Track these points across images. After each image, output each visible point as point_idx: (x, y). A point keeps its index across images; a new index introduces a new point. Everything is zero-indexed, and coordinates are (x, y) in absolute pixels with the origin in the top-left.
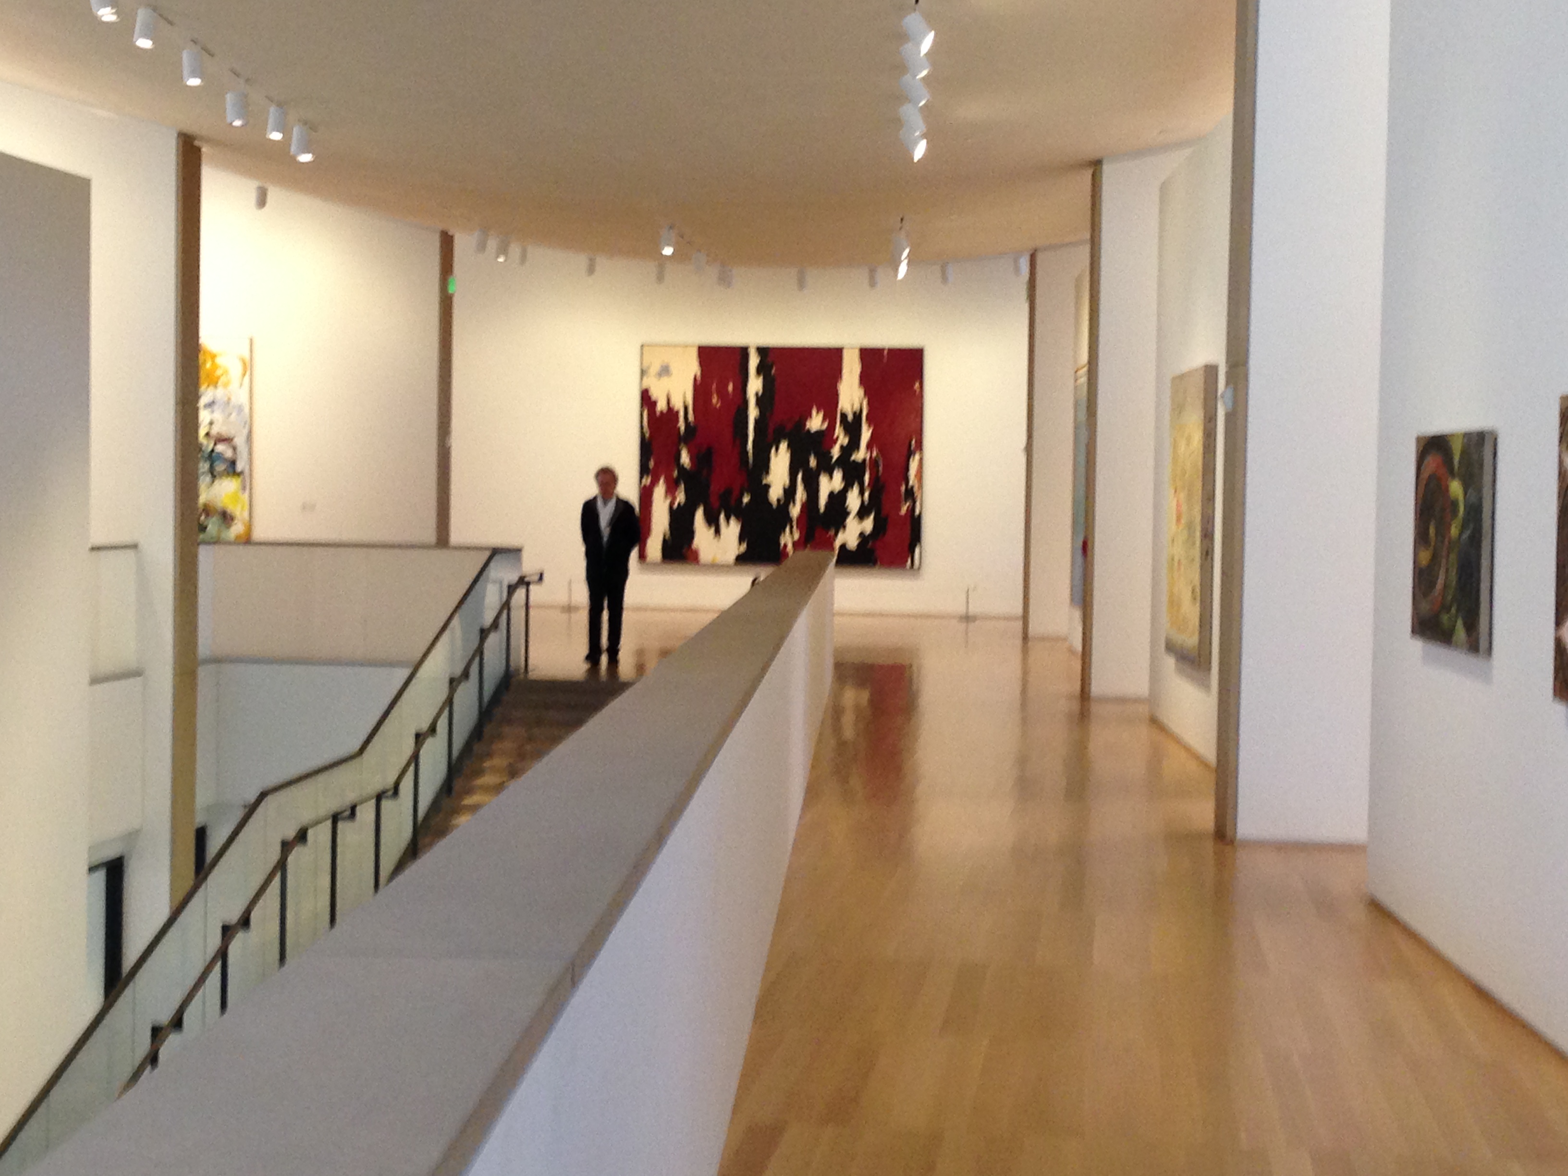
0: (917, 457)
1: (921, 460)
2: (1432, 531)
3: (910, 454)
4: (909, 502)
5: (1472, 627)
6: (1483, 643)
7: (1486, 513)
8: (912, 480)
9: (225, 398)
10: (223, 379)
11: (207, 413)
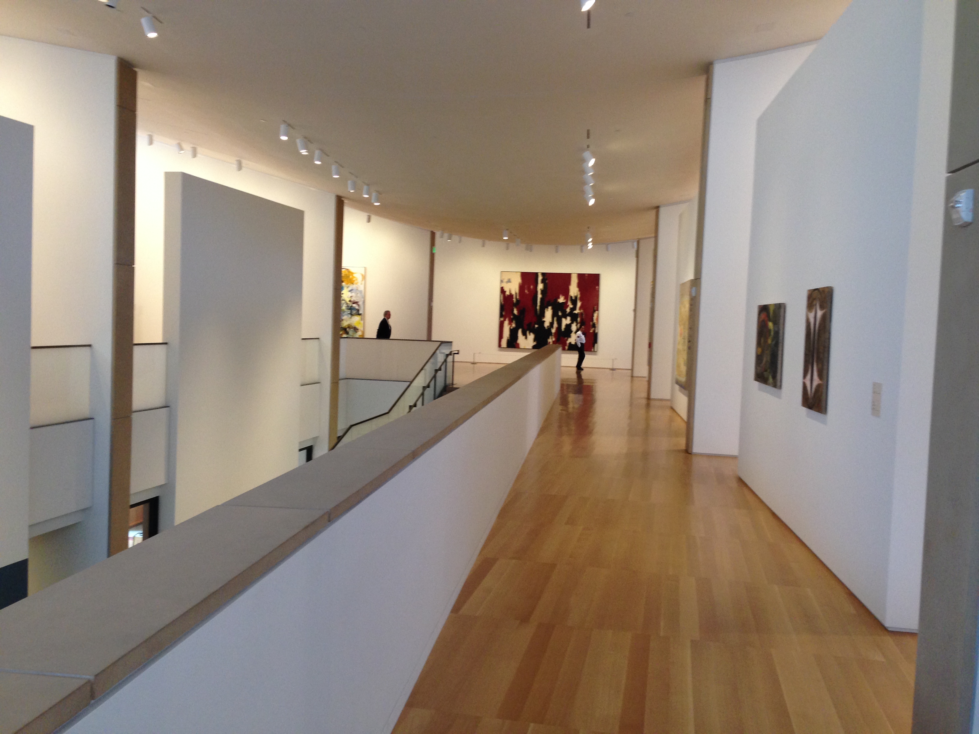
0: (597, 312)
1: (598, 314)
2: (762, 341)
3: (594, 311)
4: (593, 329)
5: (774, 377)
6: (778, 383)
7: (781, 334)
8: (595, 321)
9: (356, 288)
10: (356, 282)
11: (349, 293)
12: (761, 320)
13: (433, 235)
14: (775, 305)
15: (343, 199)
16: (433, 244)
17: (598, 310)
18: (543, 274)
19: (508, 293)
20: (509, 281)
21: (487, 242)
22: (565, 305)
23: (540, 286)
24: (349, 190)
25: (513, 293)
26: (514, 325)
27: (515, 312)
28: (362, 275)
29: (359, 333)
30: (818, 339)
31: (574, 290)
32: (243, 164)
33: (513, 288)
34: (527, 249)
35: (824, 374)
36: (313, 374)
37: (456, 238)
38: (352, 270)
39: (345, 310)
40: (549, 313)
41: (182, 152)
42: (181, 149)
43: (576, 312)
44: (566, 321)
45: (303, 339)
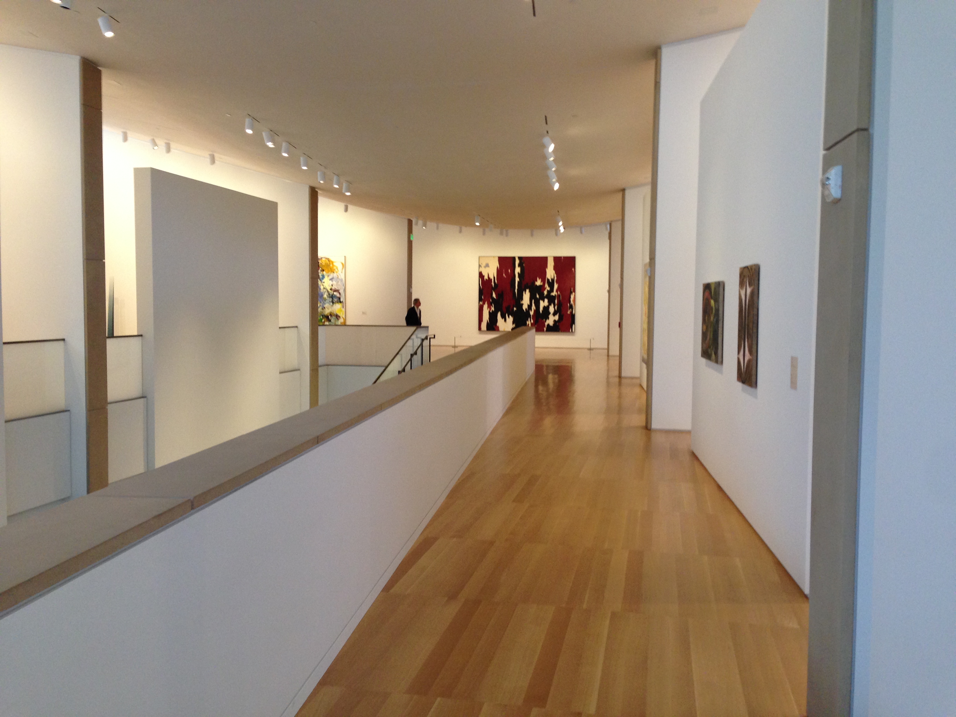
0: (573, 293)
1: (575, 295)
2: (707, 318)
3: (571, 293)
4: (571, 310)
5: (716, 354)
6: (720, 360)
7: (721, 312)
8: (572, 302)
9: (337, 276)
10: (336, 270)
11: (331, 281)
12: (705, 297)
13: (410, 222)
14: (716, 283)
15: (316, 190)
16: (410, 231)
17: (574, 291)
18: (520, 258)
19: (486, 277)
20: (487, 266)
21: (464, 229)
22: (542, 288)
23: (518, 270)
24: (319, 181)
25: (492, 277)
26: (493, 309)
27: (494, 295)
28: (342, 264)
29: (341, 320)
30: (748, 316)
31: (550, 273)
32: (216, 158)
33: (491, 272)
34: (501, 234)
35: (754, 350)
36: (292, 361)
38: (332, 259)
39: (327, 298)
40: (526, 296)
41: (156, 148)
42: (155, 144)
43: (554, 293)
44: (543, 304)
45: (280, 328)
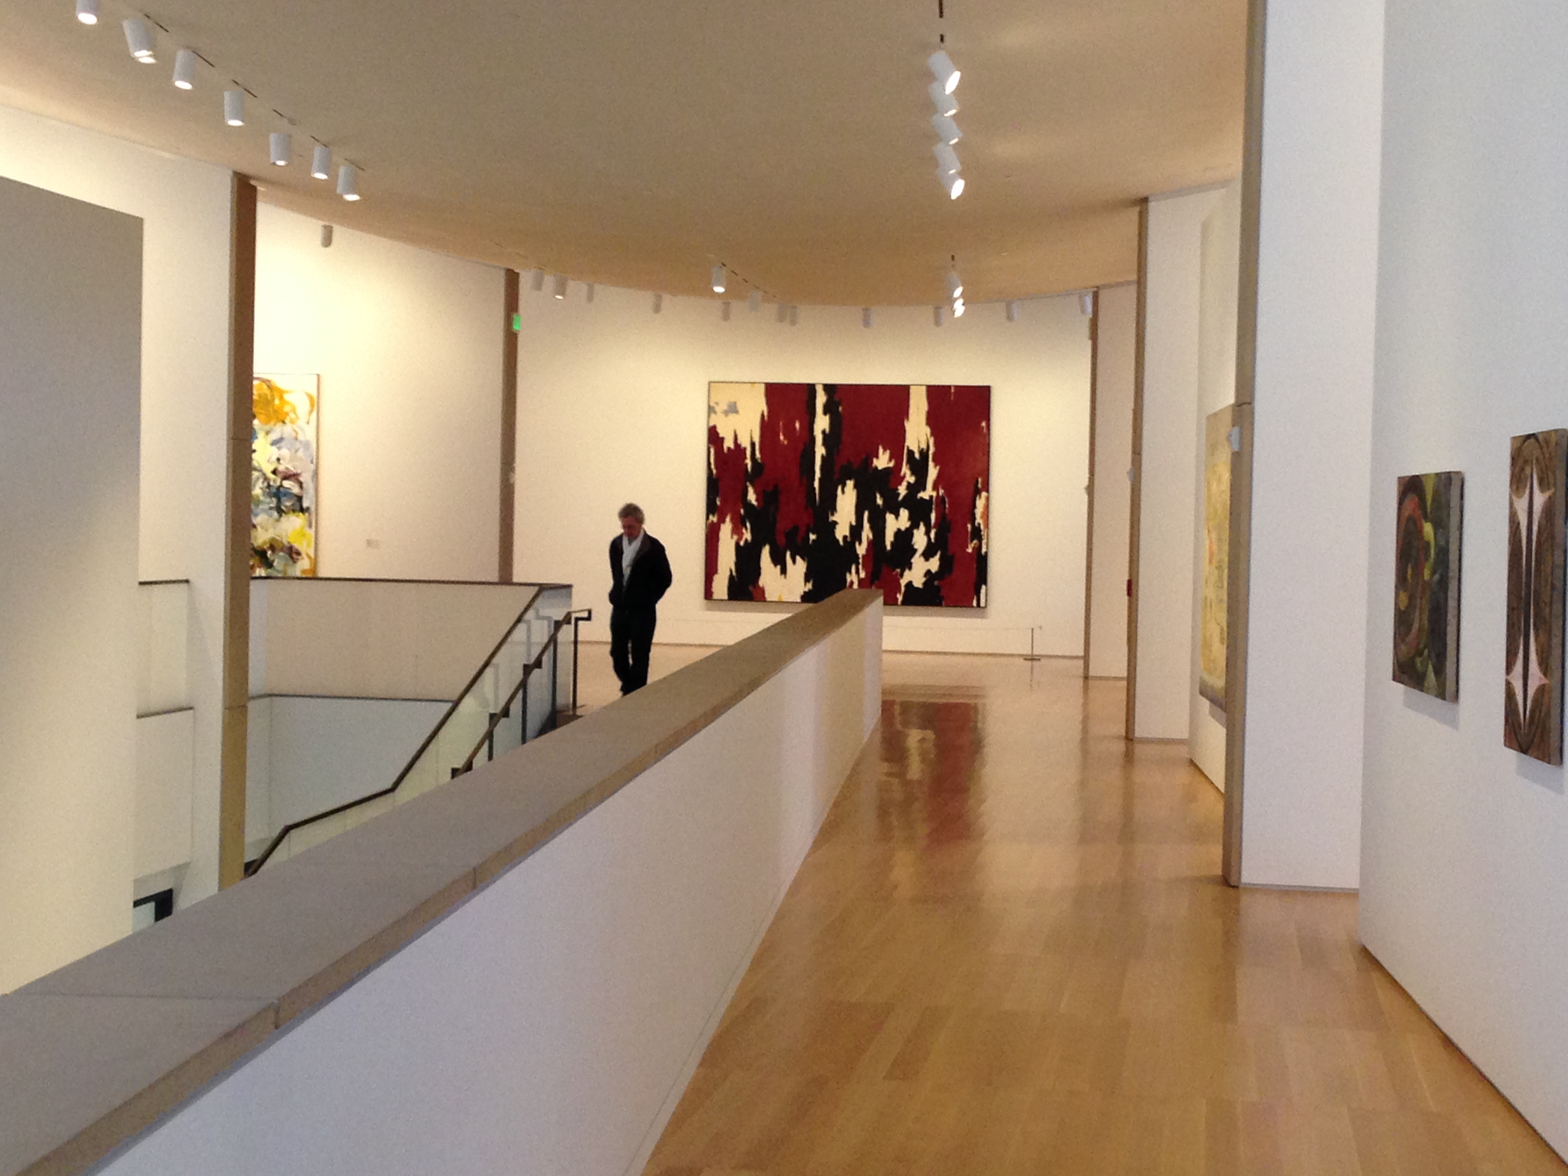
0: (984, 494)
1: (988, 499)
2: (1410, 571)
4: (975, 542)
5: (1440, 671)
6: (1450, 688)
8: (979, 520)
9: (294, 434)
10: (292, 415)
11: (274, 448)
12: (1406, 514)
13: (512, 280)
14: (1437, 476)
15: (253, 182)
16: (512, 305)
17: (986, 487)
18: (829, 389)
19: (729, 443)
20: (733, 409)
22: (892, 476)
23: (822, 423)
24: (272, 161)
25: (745, 443)
26: (747, 535)
27: (752, 497)
28: (311, 398)
29: (303, 564)
30: (1538, 568)
31: (917, 434)
33: (744, 428)
34: (782, 318)
35: (1555, 660)
36: (172, 684)
37: (577, 288)
38: (279, 382)
39: (262, 498)
40: (847, 501)
43: (925, 495)
44: (896, 523)
45: (141, 583)
